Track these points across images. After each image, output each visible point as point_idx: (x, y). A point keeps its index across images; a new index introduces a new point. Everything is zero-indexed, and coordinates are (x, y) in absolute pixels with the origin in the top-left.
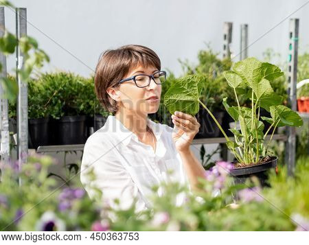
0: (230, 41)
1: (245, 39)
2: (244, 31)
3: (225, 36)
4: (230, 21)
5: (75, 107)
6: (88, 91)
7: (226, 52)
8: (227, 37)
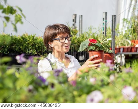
0: (75, 22)
1: (81, 22)
2: (80, 18)
3: (73, 20)
4: (75, 13)
5: (14, 49)
6: (19, 42)
7: (74, 27)
8: (74, 20)
